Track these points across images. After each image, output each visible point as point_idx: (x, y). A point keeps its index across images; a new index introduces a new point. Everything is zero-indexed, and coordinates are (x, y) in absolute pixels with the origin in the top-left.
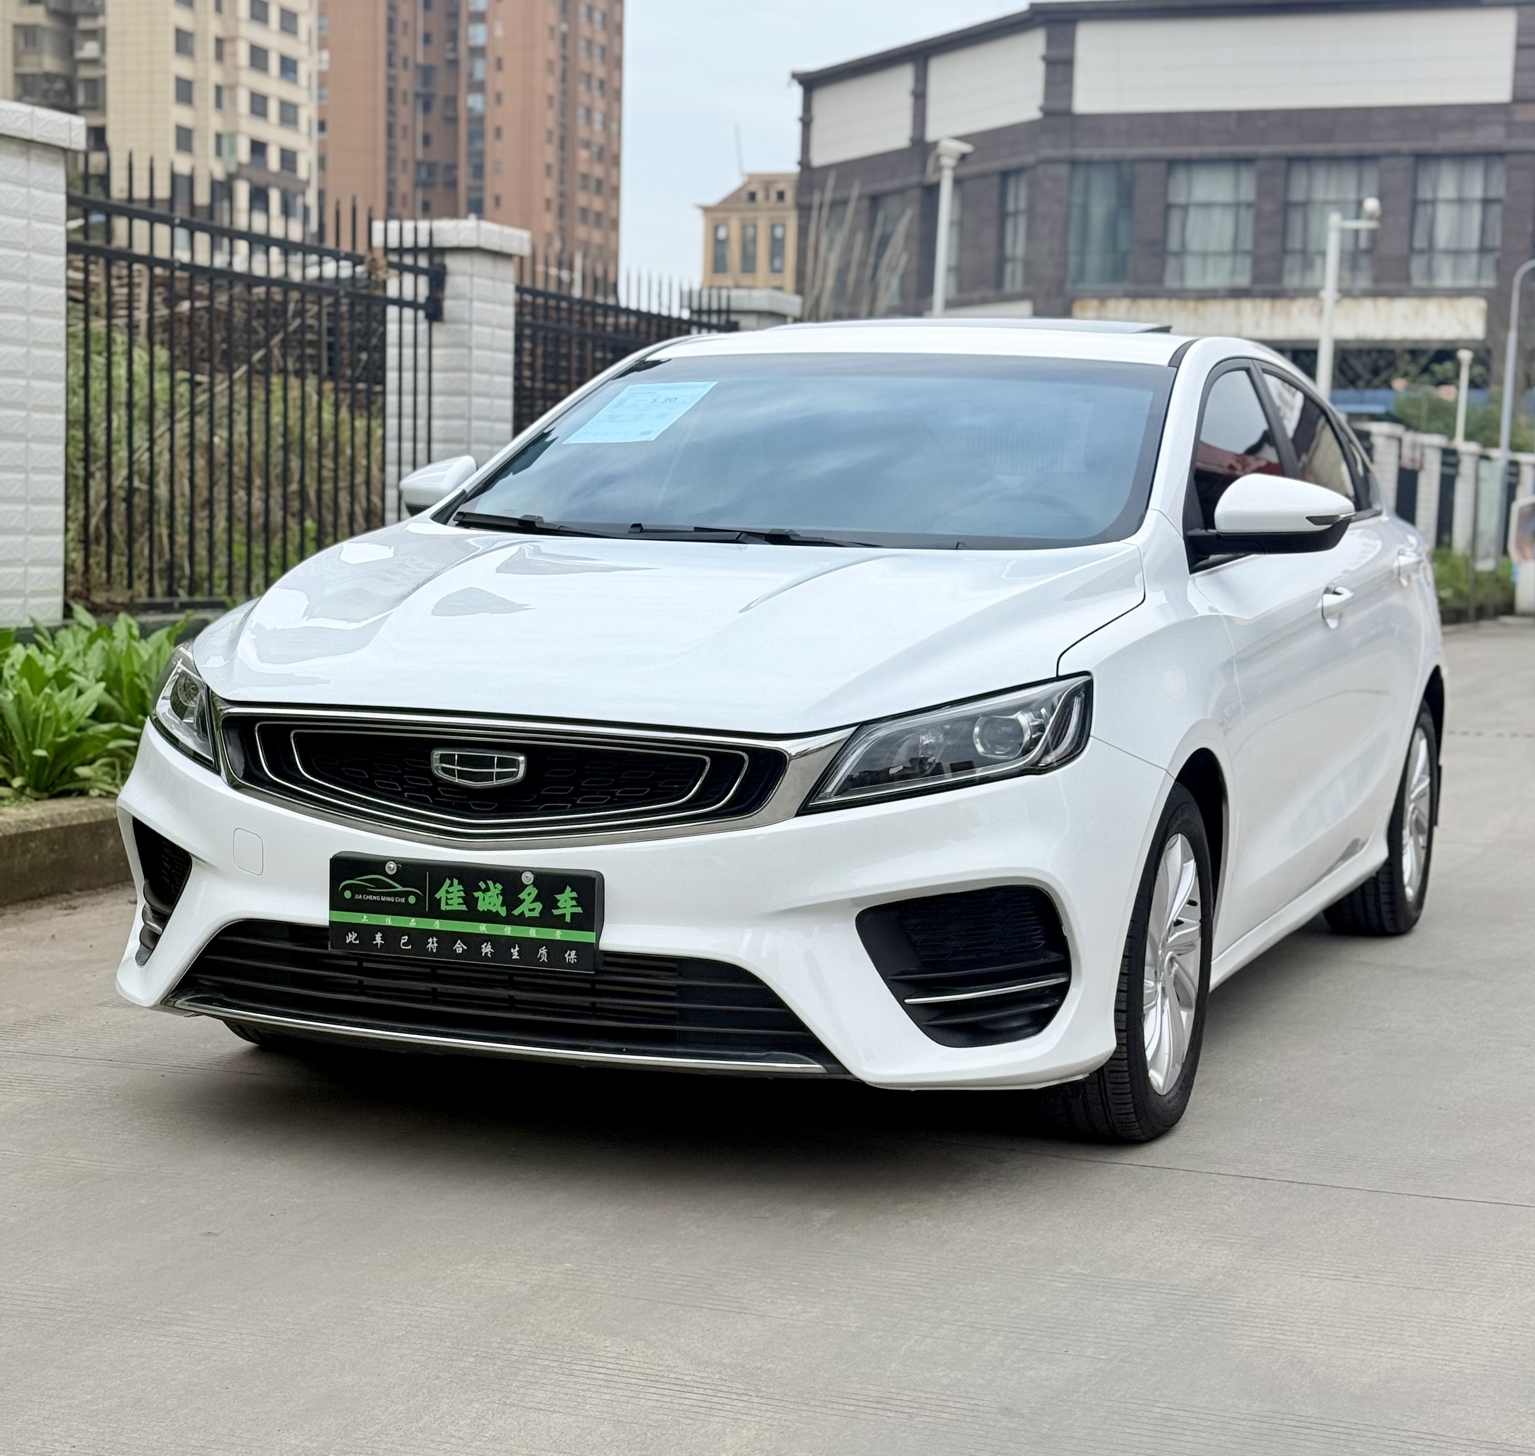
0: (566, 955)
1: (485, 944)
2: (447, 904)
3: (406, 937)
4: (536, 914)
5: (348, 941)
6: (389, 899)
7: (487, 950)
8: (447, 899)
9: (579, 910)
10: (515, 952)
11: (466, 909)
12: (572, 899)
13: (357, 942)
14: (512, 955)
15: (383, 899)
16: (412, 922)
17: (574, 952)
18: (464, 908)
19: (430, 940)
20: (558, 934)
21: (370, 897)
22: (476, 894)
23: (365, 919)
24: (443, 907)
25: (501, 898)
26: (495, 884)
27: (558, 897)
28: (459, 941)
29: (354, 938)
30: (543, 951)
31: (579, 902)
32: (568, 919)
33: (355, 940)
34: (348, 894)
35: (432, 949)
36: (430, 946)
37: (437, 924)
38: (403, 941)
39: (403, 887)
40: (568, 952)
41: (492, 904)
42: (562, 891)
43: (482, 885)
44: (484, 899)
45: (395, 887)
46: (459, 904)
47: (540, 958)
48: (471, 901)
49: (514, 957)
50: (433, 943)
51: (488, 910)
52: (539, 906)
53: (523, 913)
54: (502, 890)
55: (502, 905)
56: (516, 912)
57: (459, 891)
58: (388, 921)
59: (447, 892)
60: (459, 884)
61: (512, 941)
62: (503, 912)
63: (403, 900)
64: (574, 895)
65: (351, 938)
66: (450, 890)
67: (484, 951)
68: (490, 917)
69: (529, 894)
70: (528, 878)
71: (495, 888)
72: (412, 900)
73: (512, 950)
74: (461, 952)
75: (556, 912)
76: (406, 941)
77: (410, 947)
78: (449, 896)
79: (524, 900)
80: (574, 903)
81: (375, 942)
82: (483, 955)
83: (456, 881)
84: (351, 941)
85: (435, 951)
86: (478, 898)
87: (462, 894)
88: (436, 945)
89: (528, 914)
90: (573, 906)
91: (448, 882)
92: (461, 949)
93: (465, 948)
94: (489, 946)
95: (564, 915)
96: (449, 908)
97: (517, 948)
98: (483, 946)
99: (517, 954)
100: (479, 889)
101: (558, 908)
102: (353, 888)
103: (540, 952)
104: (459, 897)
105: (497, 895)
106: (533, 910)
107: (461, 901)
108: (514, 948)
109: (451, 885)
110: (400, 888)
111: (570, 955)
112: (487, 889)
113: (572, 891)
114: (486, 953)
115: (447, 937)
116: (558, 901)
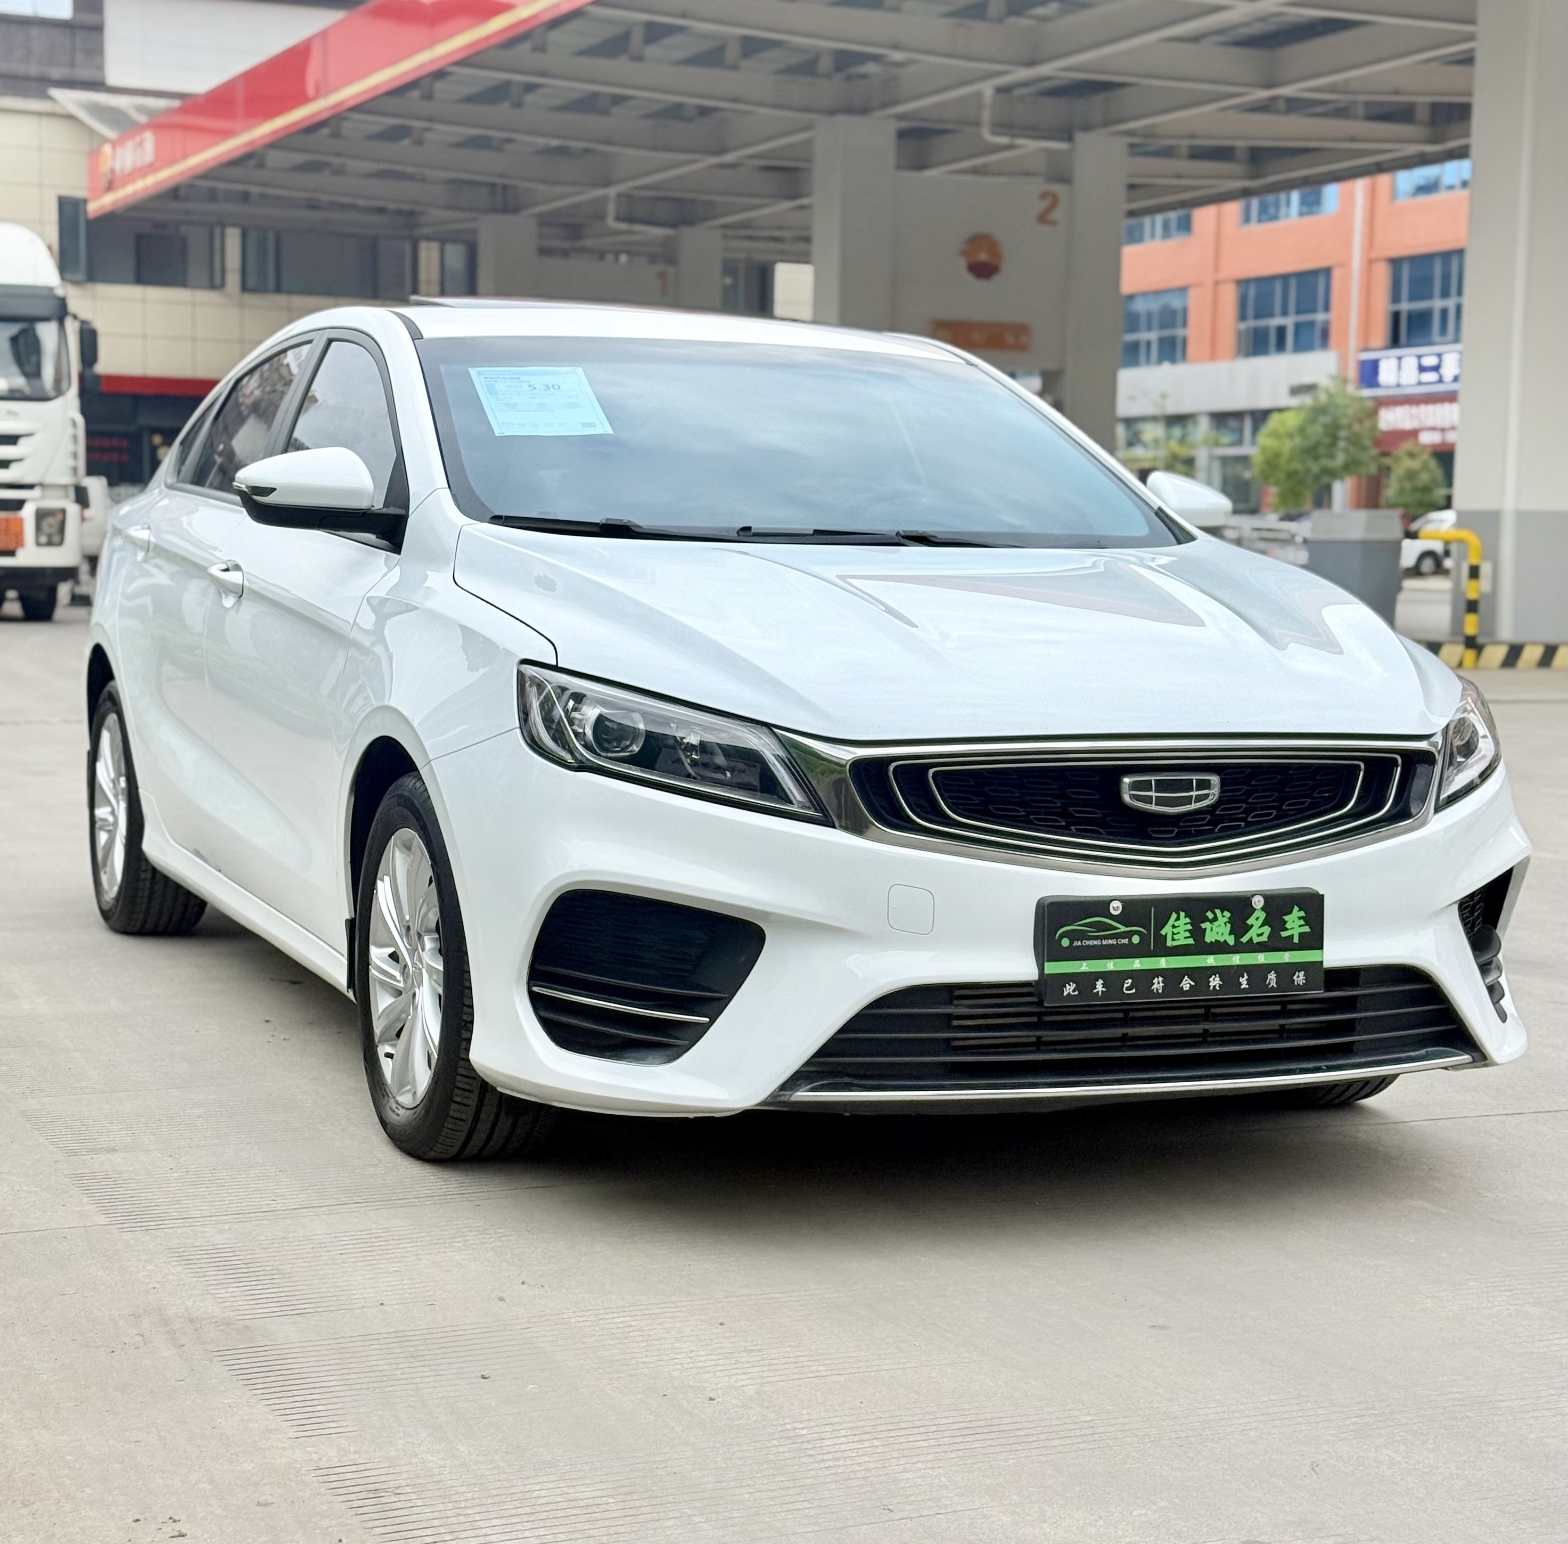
0: (1295, 977)
1: (1213, 977)
2: (1173, 939)
3: (1130, 981)
4: (1264, 938)
5: (1065, 994)
6: (1110, 942)
7: (1215, 983)
8: (1173, 934)
9: (1307, 929)
10: (1244, 982)
11: (1193, 942)
12: (1300, 918)
13: (1077, 993)
14: (1240, 984)
15: (1104, 942)
16: (1137, 964)
17: (1302, 973)
18: (1191, 941)
19: (1155, 981)
20: (1286, 957)
21: (1091, 943)
22: (1203, 926)
23: (1084, 966)
24: (1170, 943)
25: (1229, 925)
26: (1222, 912)
27: (1286, 918)
28: (1186, 978)
29: (1072, 988)
30: (1272, 976)
31: (1307, 920)
32: (1296, 940)
33: (1074, 991)
34: (1065, 942)
35: (1157, 989)
36: (1154, 987)
37: (1163, 963)
38: (1126, 986)
39: (1127, 927)
40: (1297, 973)
41: (1220, 934)
42: (1290, 912)
43: (1210, 915)
44: (1212, 930)
45: (1119, 928)
46: (1186, 938)
47: (1269, 984)
48: (1197, 932)
49: (1242, 987)
50: (1159, 983)
51: (1216, 940)
52: (1267, 930)
53: (1251, 939)
54: (1229, 918)
55: (1230, 934)
56: (1245, 939)
57: (1185, 924)
58: (1110, 965)
59: (1174, 927)
60: (1186, 917)
61: (1241, 970)
62: (1231, 940)
63: (1126, 941)
64: (1302, 914)
65: (1069, 989)
66: (1176, 924)
67: (1212, 984)
68: (1219, 948)
69: (1257, 919)
70: (1258, 902)
71: (1223, 916)
72: (1136, 939)
73: (1241, 980)
74: (1188, 988)
75: (1284, 934)
76: (1129, 985)
77: (1134, 991)
78: (1175, 931)
79: (1252, 926)
80: (1302, 922)
81: (1095, 991)
82: (1211, 988)
83: (1182, 914)
84: (1069, 993)
85: (1160, 991)
86: (1205, 929)
87: (1189, 927)
88: (1161, 984)
89: (1256, 940)
90: (1300, 926)
91: (1174, 916)
92: (1188, 985)
93: (1193, 983)
94: (1218, 979)
95: (1292, 936)
96: (1175, 943)
97: (1246, 977)
98: (1211, 979)
99: (1246, 982)
100: (1206, 919)
101: (1287, 929)
102: (1072, 935)
103: (1269, 977)
104: (1186, 931)
105: (1225, 923)
106: (1261, 935)
107: (1188, 934)
108: (1243, 977)
109: (1178, 919)
110: (1123, 929)
111: (1298, 977)
112: (1215, 919)
113: (1300, 910)
114: (1214, 987)
115: (1171, 977)
116: (1286, 922)
